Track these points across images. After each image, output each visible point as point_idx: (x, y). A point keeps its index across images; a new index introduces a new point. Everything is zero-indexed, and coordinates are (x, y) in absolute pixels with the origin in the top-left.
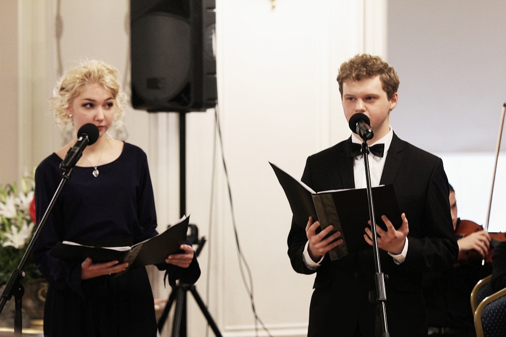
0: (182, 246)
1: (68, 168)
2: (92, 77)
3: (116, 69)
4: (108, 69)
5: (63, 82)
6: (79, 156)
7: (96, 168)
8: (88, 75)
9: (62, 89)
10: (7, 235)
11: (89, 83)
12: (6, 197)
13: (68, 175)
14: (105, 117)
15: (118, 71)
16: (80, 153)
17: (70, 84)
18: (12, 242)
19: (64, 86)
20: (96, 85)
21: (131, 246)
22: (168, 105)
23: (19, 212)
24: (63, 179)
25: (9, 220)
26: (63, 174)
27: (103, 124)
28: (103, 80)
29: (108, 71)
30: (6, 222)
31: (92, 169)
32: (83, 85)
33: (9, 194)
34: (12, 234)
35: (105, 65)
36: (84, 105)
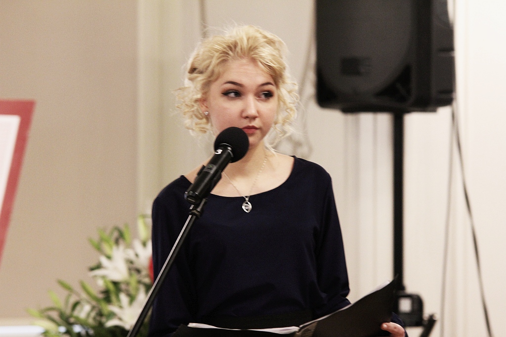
0: (385, 326)
1: (198, 199)
2: (238, 49)
3: (280, 39)
4: (265, 37)
5: (195, 59)
6: (216, 179)
7: (247, 199)
8: (233, 47)
9: (193, 70)
10: (113, 308)
11: (234, 58)
12: (111, 247)
13: (199, 209)
14: (258, 112)
15: (283, 42)
16: (218, 175)
17: (204, 60)
18: (120, 319)
19: (196, 66)
20: (244, 61)
21: (298, 326)
22: (374, 101)
23: (133, 272)
24: (190, 216)
25: (115, 284)
26: (191, 208)
27: (256, 123)
28: (256, 54)
29: (265, 40)
30: (111, 287)
31: (241, 200)
32: (224, 61)
33: (117, 242)
34: (121, 307)
35: (261, 30)
36: (226, 93)
